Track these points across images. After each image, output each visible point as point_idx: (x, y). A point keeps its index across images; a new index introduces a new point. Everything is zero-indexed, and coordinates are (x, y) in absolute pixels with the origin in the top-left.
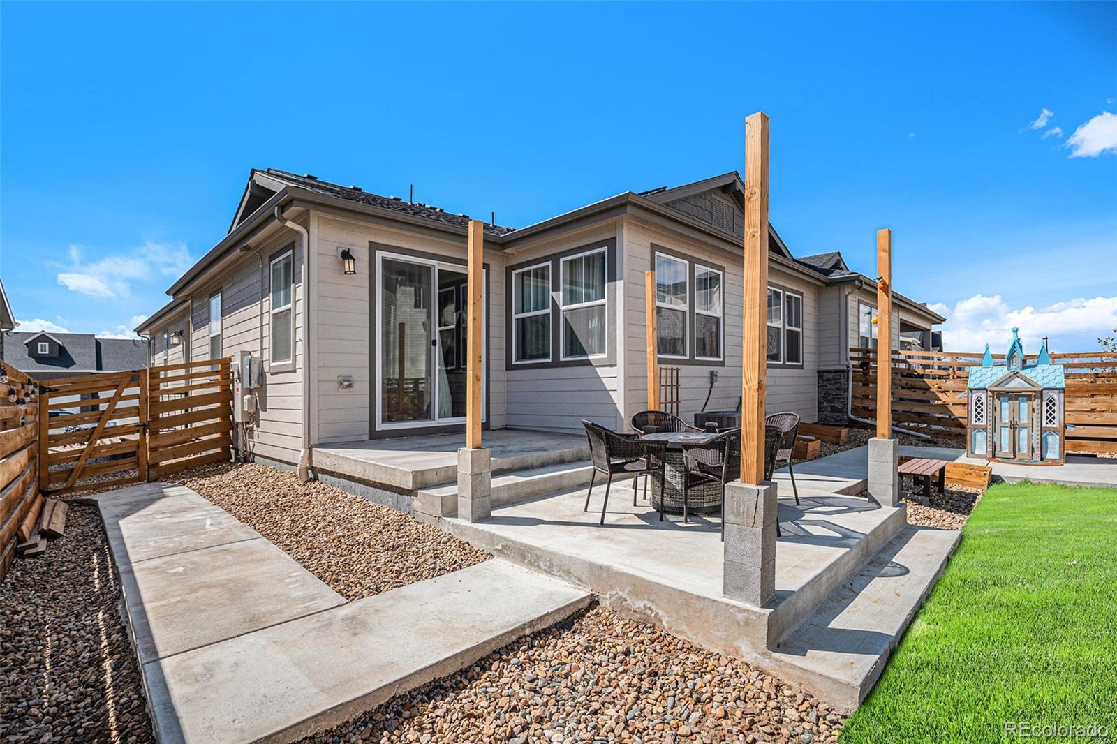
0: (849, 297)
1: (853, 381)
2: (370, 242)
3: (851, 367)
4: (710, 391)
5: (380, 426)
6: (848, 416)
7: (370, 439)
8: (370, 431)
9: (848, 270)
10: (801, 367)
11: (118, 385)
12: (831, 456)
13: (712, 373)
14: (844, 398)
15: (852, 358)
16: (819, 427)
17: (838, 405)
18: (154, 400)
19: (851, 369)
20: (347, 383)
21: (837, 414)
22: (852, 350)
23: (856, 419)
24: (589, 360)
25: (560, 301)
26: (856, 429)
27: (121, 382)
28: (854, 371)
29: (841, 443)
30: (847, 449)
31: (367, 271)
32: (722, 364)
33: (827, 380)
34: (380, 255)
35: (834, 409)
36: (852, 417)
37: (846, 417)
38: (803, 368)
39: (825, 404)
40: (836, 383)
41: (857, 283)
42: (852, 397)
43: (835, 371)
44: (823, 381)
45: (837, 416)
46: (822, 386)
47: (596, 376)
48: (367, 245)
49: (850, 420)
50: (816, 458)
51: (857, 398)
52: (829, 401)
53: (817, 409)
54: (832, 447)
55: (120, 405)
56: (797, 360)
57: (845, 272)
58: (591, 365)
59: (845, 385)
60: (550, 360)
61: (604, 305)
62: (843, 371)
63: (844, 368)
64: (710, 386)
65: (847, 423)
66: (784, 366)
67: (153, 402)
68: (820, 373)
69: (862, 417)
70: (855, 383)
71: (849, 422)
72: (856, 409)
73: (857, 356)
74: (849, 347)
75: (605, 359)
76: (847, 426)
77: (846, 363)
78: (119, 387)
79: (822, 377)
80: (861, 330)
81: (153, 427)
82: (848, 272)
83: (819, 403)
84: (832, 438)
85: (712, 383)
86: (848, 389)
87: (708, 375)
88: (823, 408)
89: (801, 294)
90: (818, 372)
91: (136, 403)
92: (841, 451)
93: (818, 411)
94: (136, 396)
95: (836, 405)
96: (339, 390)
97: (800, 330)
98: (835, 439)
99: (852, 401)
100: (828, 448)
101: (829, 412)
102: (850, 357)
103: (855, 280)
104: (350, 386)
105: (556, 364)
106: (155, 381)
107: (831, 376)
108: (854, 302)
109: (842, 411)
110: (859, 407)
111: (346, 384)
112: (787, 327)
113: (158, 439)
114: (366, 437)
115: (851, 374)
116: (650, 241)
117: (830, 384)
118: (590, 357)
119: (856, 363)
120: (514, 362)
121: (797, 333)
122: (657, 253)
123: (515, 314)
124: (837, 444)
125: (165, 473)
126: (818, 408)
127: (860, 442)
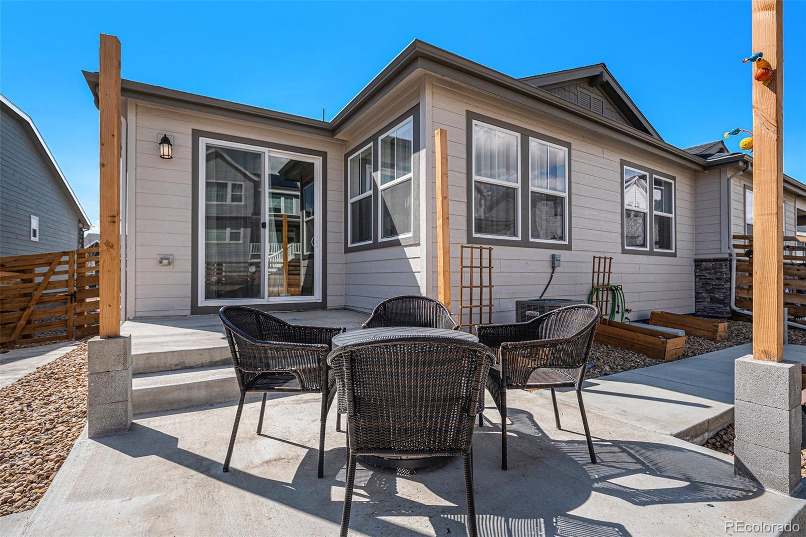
0: (732, 181)
1: (737, 270)
2: (193, 130)
3: (735, 255)
4: (552, 276)
5: (202, 302)
6: (730, 307)
7: (192, 314)
8: (192, 307)
9: (728, 152)
10: (674, 255)
11: (51, 263)
12: (701, 356)
13: (553, 256)
14: (726, 288)
15: (735, 246)
16: (692, 319)
17: (719, 296)
18: (81, 275)
19: (734, 258)
20: (166, 260)
21: (718, 305)
22: (735, 237)
23: (741, 312)
24: (398, 240)
25: (379, 182)
26: (741, 323)
27: (53, 261)
28: (738, 261)
29: (718, 338)
30: (725, 347)
31: (190, 157)
32: (568, 248)
33: (706, 269)
34: (203, 142)
35: (713, 300)
36: (737, 309)
37: (728, 308)
38: (676, 256)
39: (704, 294)
40: (716, 273)
41: (741, 164)
42: (736, 288)
43: (715, 260)
44: (701, 270)
45: (719, 308)
46: (699, 276)
47: (405, 257)
48: (190, 132)
49: (733, 312)
50: (678, 358)
51: (742, 289)
52: (707, 291)
53: (694, 299)
54: (706, 344)
55: (53, 278)
56: (669, 247)
57: (726, 154)
58: (400, 244)
59: (727, 274)
60: (371, 242)
61: (411, 179)
62: (725, 260)
63: (727, 256)
64: (551, 271)
65: (730, 315)
66: (651, 253)
67: (80, 277)
68: (698, 263)
69: (747, 310)
70: (740, 273)
71: (732, 314)
72: (742, 301)
73: (743, 244)
74: (732, 234)
75: (411, 237)
76: (729, 319)
77: (729, 251)
78: (52, 265)
79: (700, 266)
80: (748, 216)
81: (79, 297)
82: (729, 154)
83: (697, 293)
84: (706, 333)
85: (553, 268)
86: (730, 279)
87: (550, 259)
88: (700, 299)
89: (674, 178)
90: (695, 261)
91: (65, 277)
92: (718, 349)
93: (696, 302)
94: (66, 272)
95: (717, 296)
96: (159, 267)
97: (672, 216)
98: (710, 334)
99: (736, 292)
100: (700, 344)
101: (708, 302)
102: (734, 245)
103: (738, 161)
104: (169, 264)
105: (377, 246)
106: (81, 260)
107: (710, 264)
108: (738, 188)
109: (725, 302)
110: (745, 298)
111: (165, 262)
112: (655, 213)
113: (83, 306)
114: (188, 312)
115: (734, 263)
116: (466, 108)
117: (710, 274)
118: (400, 237)
119: (742, 251)
120: (349, 245)
121: (669, 219)
122: (474, 122)
123: (350, 199)
124: (713, 339)
125: (88, 333)
126: (696, 298)
127: (745, 338)
